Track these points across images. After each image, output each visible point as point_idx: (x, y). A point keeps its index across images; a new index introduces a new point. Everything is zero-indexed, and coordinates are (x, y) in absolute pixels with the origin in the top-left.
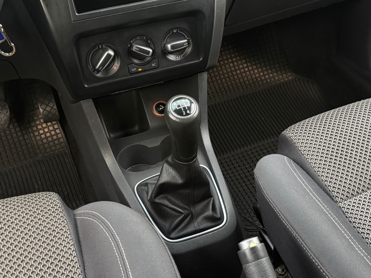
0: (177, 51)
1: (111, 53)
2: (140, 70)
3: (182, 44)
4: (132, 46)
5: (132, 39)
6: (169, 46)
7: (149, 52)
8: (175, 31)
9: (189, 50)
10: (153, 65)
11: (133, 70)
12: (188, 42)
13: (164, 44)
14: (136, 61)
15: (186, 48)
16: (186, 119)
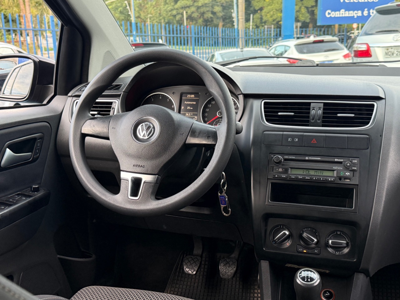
0: (337, 248)
1: (287, 233)
2: (305, 251)
3: (341, 244)
4: (303, 233)
5: (304, 229)
6: (330, 241)
7: (314, 240)
8: (339, 233)
9: (346, 250)
10: (316, 251)
11: (300, 249)
12: (347, 244)
13: (328, 239)
14: (302, 243)
15: (345, 247)
16: (306, 284)
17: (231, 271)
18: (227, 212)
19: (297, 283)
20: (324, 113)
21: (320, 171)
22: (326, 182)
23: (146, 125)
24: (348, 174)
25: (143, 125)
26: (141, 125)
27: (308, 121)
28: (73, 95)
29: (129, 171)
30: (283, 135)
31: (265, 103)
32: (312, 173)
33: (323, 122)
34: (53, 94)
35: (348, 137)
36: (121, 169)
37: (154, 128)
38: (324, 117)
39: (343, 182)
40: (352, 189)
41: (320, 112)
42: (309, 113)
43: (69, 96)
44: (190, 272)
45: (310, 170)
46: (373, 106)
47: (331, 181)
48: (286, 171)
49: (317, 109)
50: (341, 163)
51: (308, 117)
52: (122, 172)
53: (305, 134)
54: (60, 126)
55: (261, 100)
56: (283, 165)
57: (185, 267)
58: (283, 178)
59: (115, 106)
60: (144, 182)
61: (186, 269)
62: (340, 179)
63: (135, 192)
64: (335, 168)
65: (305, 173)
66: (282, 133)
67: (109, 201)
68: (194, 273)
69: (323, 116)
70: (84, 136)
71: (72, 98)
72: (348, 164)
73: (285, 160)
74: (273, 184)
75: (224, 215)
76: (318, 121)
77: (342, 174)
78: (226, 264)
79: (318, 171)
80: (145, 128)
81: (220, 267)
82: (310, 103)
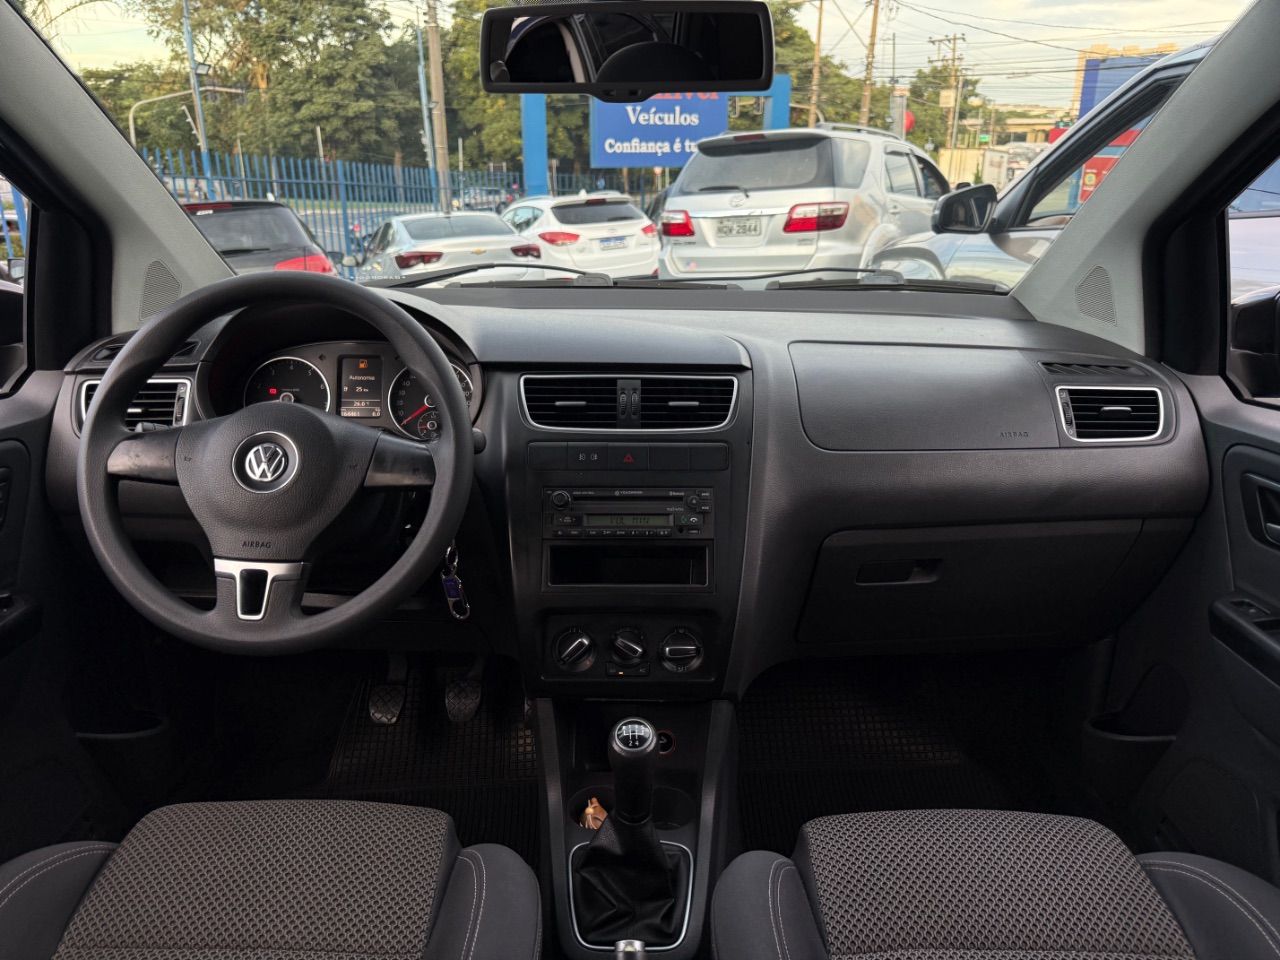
0: (681, 659)
1: (586, 642)
2: (621, 673)
3: (687, 651)
4: (616, 639)
5: (618, 630)
6: (667, 649)
7: (637, 651)
8: (681, 631)
9: (696, 663)
10: (641, 670)
11: (611, 671)
12: (698, 651)
13: (663, 647)
14: (615, 658)
15: (693, 658)
16: (632, 753)
17: (471, 706)
18: (462, 612)
19: (615, 751)
20: (643, 400)
21: (643, 517)
22: (656, 537)
23: (266, 450)
24: (694, 519)
25: (258, 450)
26: (255, 449)
27: (614, 417)
28: (77, 370)
29: (234, 556)
30: (567, 447)
31: (527, 382)
32: (628, 521)
33: (643, 417)
34: (24, 367)
35: (690, 448)
36: (214, 552)
37: (285, 455)
38: (644, 408)
39: (683, 536)
40: (703, 549)
41: (636, 397)
42: (615, 400)
43: (68, 373)
44: (384, 719)
45: (624, 517)
46: (731, 383)
47: (664, 535)
48: (578, 522)
49: (629, 395)
50: (679, 498)
51: (614, 409)
52: (216, 561)
53: (610, 444)
54: (50, 444)
55: (518, 375)
56: (572, 509)
57: (373, 711)
58: (575, 535)
59: (185, 392)
60: (273, 580)
61: (376, 715)
62: (681, 531)
63: (251, 606)
64: (671, 510)
65: (614, 523)
66: (565, 444)
67: (192, 628)
68: (394, 720)
69: (642, 406)
70: (113, 479)
71: (73, 377)
72: (694, 502)
73: (576, 498)
74: (555, 551)
75: (456, 619)
76: (634, 417)
77: (683, 522)
78: (459, 693)
79: (639, 517)
80: (265, 457)
81: (447, 701)
82: (616, 379)
